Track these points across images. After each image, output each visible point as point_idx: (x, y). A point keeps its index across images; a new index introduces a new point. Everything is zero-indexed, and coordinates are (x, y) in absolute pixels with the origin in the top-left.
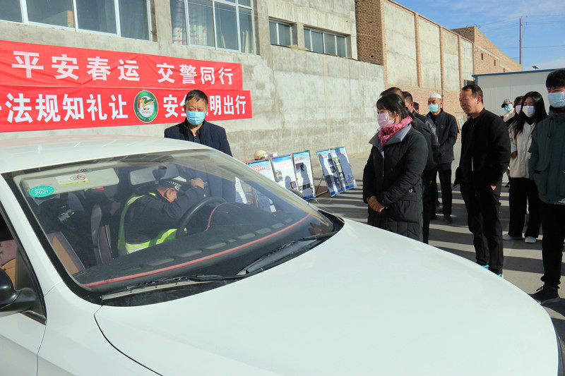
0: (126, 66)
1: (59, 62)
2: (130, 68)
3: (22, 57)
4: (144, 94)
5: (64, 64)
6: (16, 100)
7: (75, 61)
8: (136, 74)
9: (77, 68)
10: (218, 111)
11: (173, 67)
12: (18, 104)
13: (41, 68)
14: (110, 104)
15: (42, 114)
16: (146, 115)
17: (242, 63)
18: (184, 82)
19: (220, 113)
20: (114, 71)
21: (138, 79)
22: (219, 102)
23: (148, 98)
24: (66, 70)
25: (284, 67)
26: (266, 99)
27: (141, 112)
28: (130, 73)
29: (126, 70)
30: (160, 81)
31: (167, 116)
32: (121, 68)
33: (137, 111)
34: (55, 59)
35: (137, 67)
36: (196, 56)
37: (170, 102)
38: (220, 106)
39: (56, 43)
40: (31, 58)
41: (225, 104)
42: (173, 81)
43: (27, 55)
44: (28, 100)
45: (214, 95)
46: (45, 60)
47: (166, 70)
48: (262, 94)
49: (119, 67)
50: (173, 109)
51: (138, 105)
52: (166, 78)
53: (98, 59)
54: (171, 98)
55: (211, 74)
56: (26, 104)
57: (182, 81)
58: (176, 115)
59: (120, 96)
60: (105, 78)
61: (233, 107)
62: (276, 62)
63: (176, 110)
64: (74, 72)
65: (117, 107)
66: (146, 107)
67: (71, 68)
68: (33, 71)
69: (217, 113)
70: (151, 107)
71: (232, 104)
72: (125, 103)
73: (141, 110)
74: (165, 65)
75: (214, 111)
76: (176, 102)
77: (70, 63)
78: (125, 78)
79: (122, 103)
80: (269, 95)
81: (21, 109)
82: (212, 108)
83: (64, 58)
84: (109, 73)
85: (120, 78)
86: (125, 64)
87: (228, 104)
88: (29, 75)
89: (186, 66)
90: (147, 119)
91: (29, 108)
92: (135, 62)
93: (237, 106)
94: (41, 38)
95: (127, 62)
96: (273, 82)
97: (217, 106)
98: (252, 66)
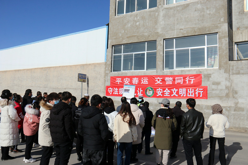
0: (144, 80)
1: (125, 80)
2: (145, 80)
3: (118, 80)
4: (149, 88)
5: (126, 80)
6: (115, 89)
7: (129, 79)
8: (147, 82)
9: (129, 81)
10: (184, 94)
11: (162, 79)
12: (115, 90)
13: (121, 82)
14: (137, 91)
15: (120, 92)
16: (149, 95)
17: (202, 73)
18: (167, 83)
19: (185, 96)
20: (140, 81)
21: (148, 83)
22: (185, 91)
23: (151, 89)
24: (127, 82)
25: (242, 71)
26: (221, 90)
27: (147, 94)
28: (145, 81)
29: (144, 81)
30: (156, 84)
31: (157, 95)
32: (142, 80)
33: (146, 93)
34: (124, 79)
35: (148, 80)
36: (173, 74)
37: (159, 91)
38: (185, 93)
39: (125, 75)
40: (120, 79)
41: (188, 92)
42: (161, 83)
43: (119, 79)
44: (117, 89)
45: (182, 88)
46: (122, 80)
47: (158, 80)
48: (217, 88)
49: (141, 80)
50: (160, 93)
51: (146, 91)
52: (159, 82)
53: (135, 78)
54: (160, 89)
55: (181, 80)
56: (117, 90)
57: (166, 83)
58: (162, 95)
59: (141, 89)
60: (137, 83)
61: (193, 94)
62: (233, 70)
63: (162, 94)
64: (129, 82)
65: (139, 92)
66: (150, 92)
67: (128, 81)
68: (119, 82)
69: (183, 96)
70: (151, 92)
71: (193, 92)
72: (142, 91)
73: (147, 93)
74: (158, 78)
75: (181, 95)
76: (162, 91)
77: (128, 80)
78: (143, 83)
79: (141, 91)
80: (224, 88)
81: (116, 91)
82: (180, 94)
83: (127, 79)
84: (138, 82)
85: (141, 83)
86: (143, 79)
87: (191, 92)
88: (119, 84)
89: (168, 78)
90: (149, 96)
91: (118, 91)
92: (147, 78)
93: (197, 93)
94: (122, 75)
95: (144, 78)
96: (229, 81)
97: (183, 93)
98: (210, 74)
